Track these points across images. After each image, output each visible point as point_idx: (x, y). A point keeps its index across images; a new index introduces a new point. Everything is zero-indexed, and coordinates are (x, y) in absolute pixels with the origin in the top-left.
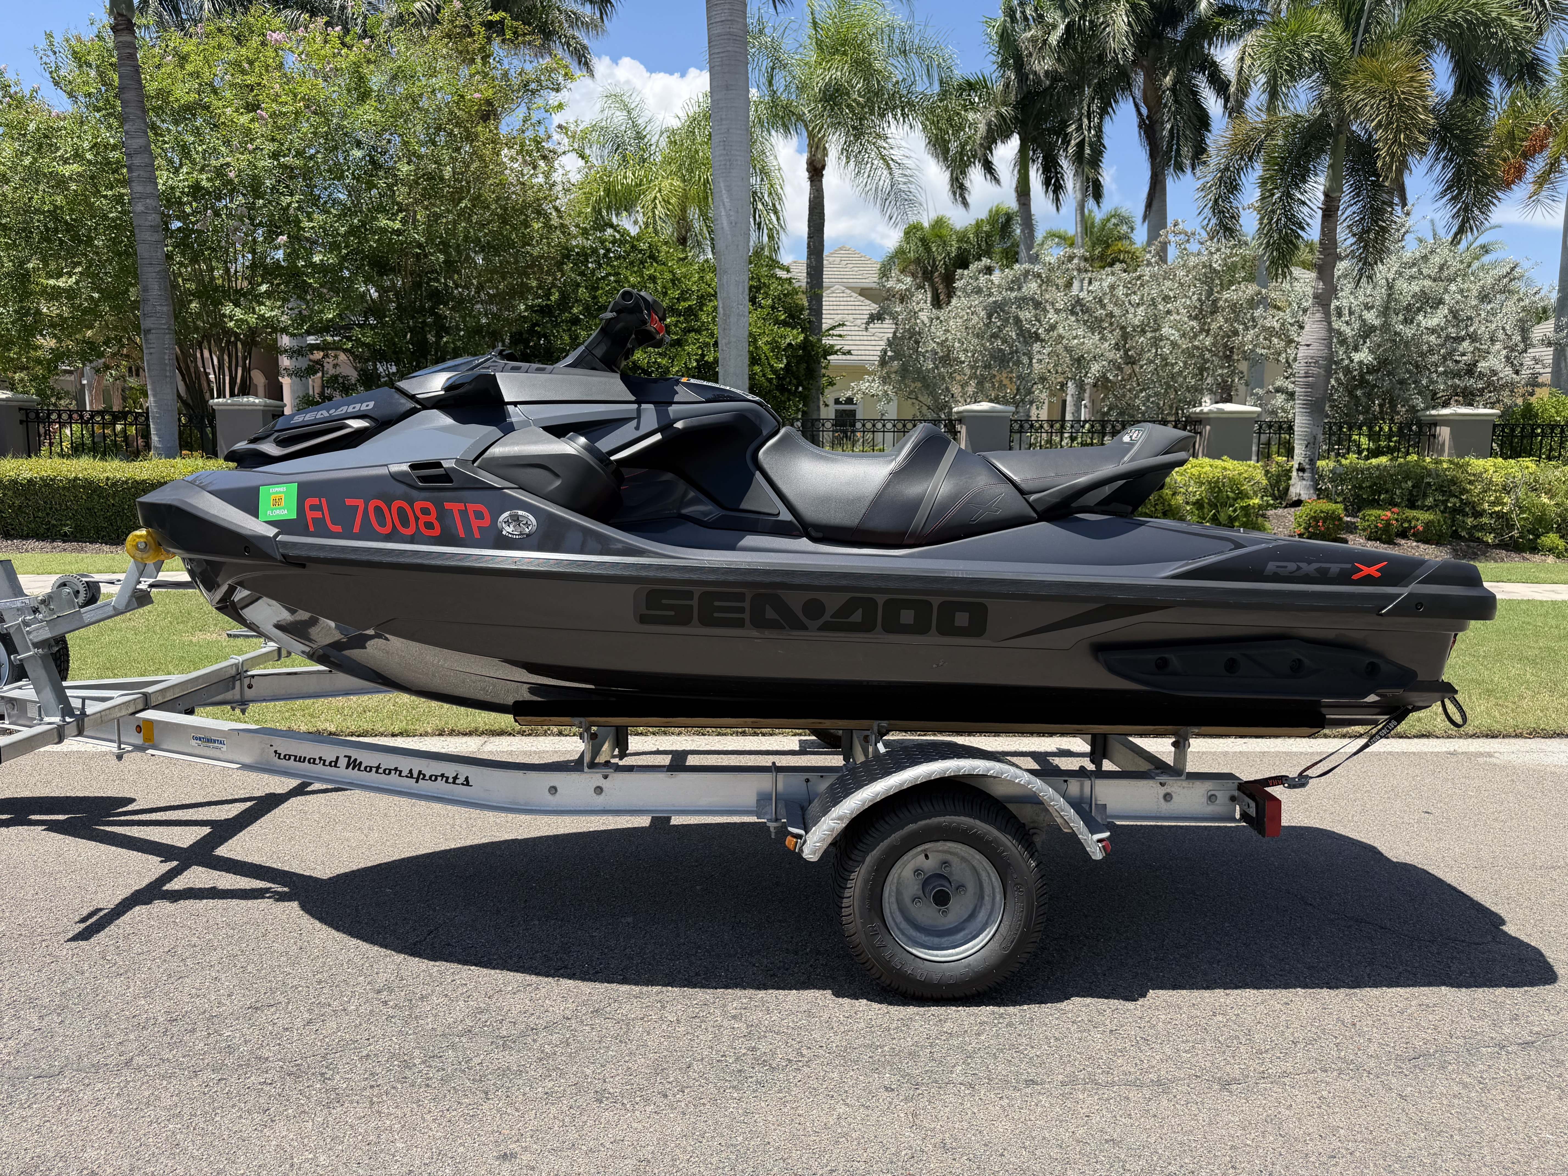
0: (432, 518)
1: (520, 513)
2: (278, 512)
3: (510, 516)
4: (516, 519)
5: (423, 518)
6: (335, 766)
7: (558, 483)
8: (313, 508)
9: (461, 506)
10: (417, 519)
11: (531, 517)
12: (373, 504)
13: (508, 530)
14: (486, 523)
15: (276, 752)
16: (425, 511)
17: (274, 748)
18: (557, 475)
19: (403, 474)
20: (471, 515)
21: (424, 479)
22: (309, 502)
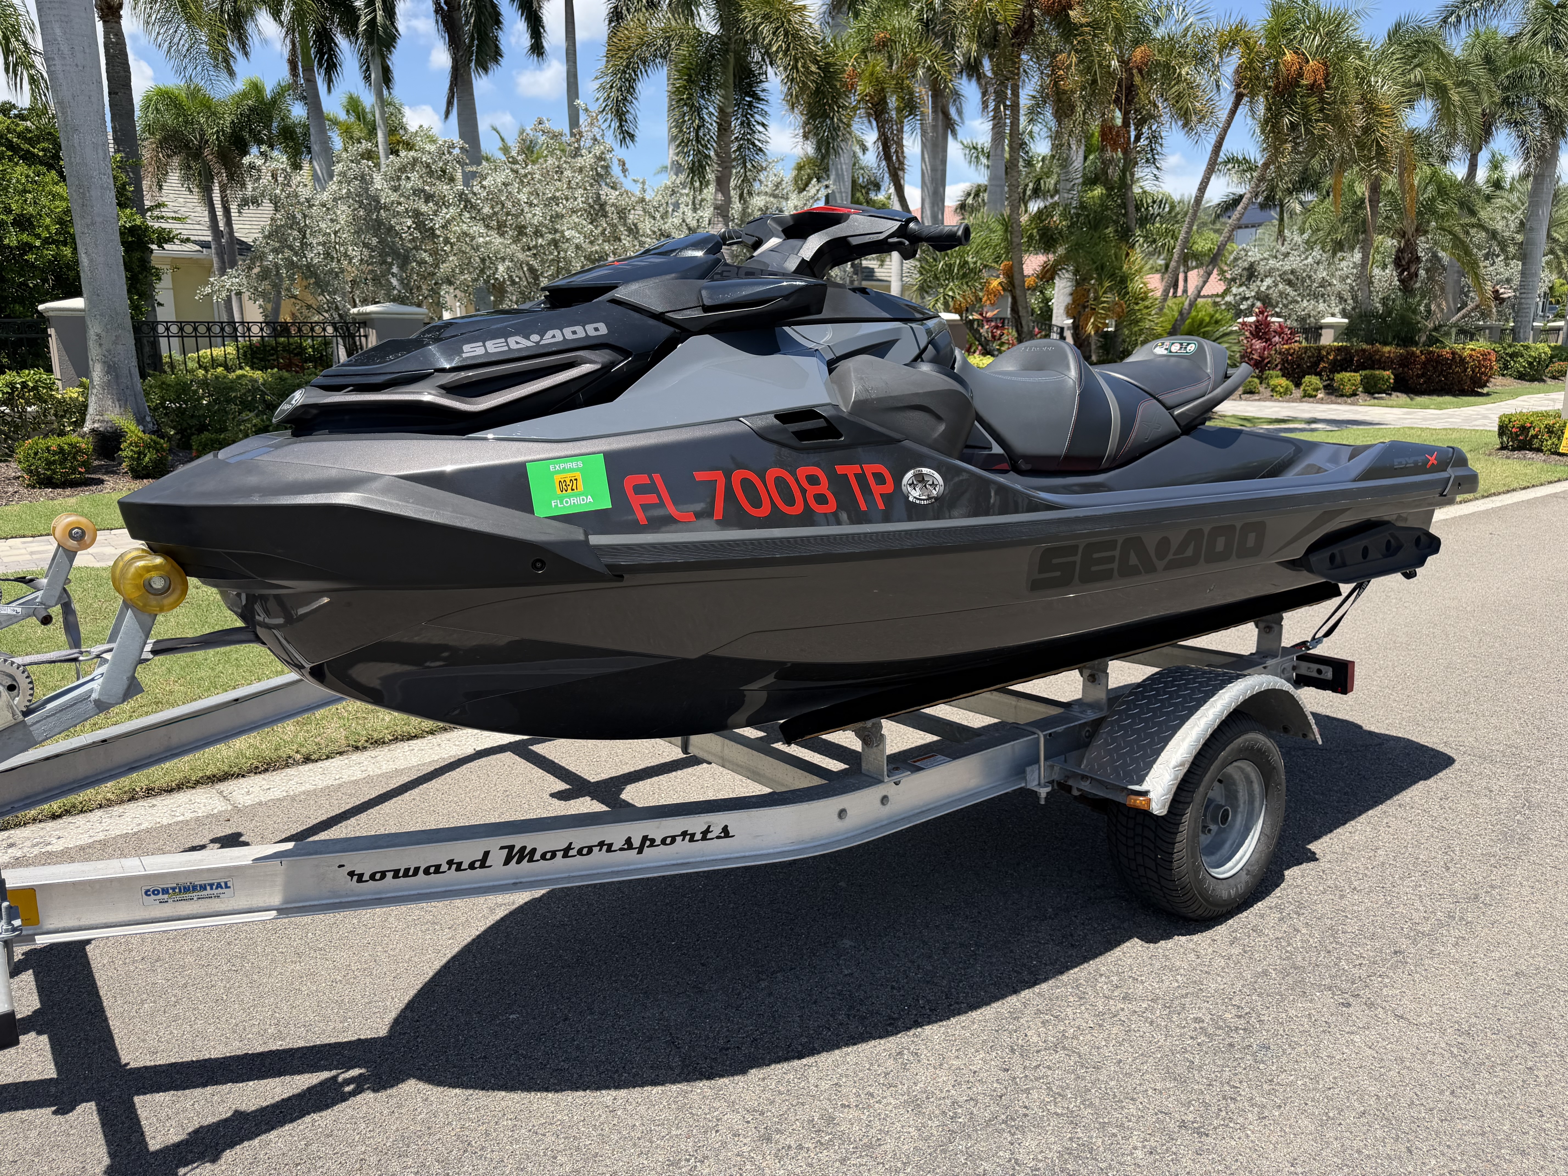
0: (824, 487)
1: (925, 470)
2: (573, 501)
3: (915, 475)
4: (920, 479)
5: (812, 490)
6: (483, 866)
7: (942, 427)
8: (639, 489)
9: (856, 468)
10: (804, 491)
11: (937, 475)
12: (738, 475)
13: (915, 494)
14: (889, 488)
15: (351, 874)
16: (813, 480)
17: (346, 870)
18: (939, 418)
19: (770, 428)
20: (871, 481)
21: (801, 435)
22: (630, 482)
